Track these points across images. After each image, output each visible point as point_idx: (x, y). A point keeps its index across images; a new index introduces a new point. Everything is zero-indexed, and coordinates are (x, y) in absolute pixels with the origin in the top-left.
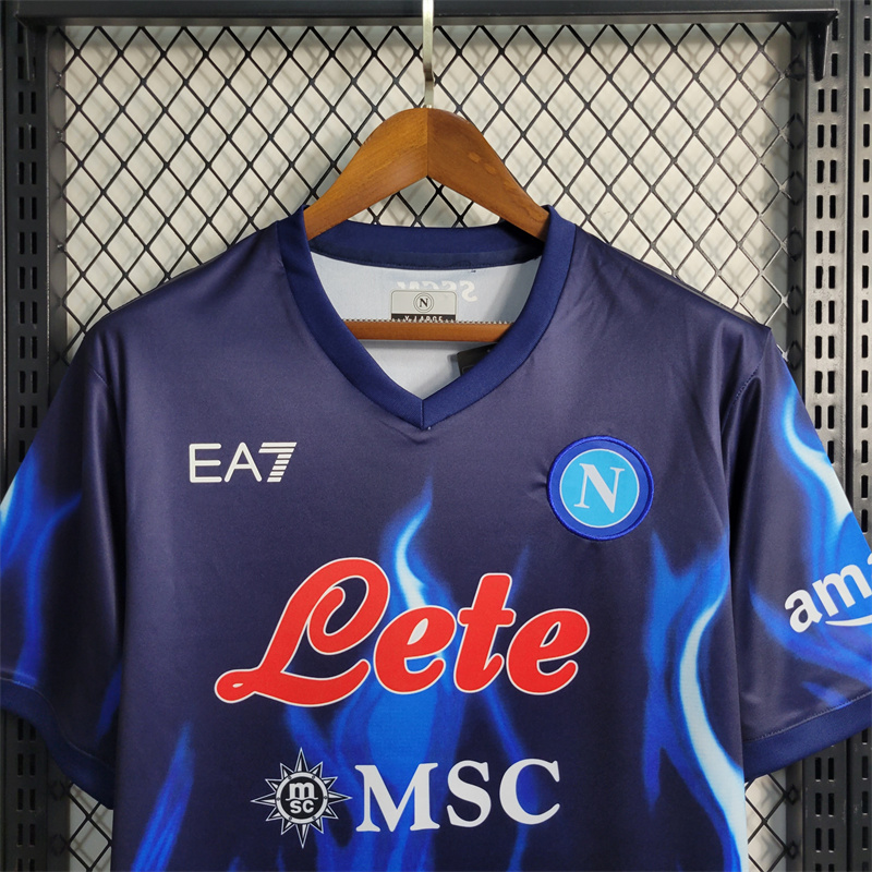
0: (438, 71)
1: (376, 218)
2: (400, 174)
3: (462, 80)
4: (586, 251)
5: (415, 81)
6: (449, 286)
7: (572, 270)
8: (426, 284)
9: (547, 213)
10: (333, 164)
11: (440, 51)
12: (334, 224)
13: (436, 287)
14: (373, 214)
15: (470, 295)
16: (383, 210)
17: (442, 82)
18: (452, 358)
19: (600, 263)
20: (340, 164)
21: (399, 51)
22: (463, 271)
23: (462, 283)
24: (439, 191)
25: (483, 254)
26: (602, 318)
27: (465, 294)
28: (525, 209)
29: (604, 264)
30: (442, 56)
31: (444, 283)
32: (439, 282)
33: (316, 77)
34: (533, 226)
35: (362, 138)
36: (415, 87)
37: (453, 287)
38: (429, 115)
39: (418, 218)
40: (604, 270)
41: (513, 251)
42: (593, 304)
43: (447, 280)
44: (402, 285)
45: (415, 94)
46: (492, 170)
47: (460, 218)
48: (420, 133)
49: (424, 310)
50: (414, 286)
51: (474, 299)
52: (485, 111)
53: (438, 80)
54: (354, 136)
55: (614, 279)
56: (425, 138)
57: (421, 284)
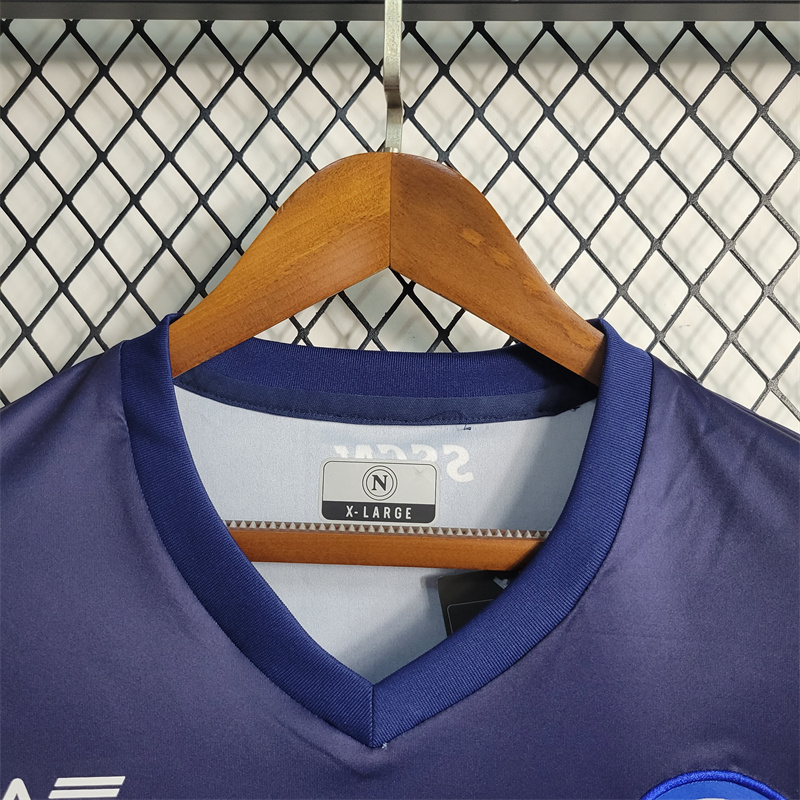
0: (409, 100)
1: (303, 333)
2: (342, 262)
3: (447, 115)
4: (673, 404)
5: (373, 117)
6: (424, 454)
7: (651, 439)
8: (383, 449)
9: (602, 335)
10: (235, 244)
11: (413, 71)
12: (223, 348)
13: (401, 456)
14: (297, 325)
15: (461, 471)
16: (316, 319)
17: (417, 116)
18: (429, 583)
19: (702, 427)
20: (245, 244)
21: (348, 70)
22: (450, 428)
23: (448, 449)
24: (408, 290)
25: (484, 400)
26: (710, 533)
27: (451, 469)
28: (561, 326)
29: (710, 429)
30: (416, 77)
31: (416, 449)
32: (406, 447)
33: (212, 106)
34: (576, 356)
35: (282, 201)
37: (432, 455)
38: (394, 165)
39: (372, 334)
40: (710, 441)
41: (538, 396)
42: (691, 503)
43: (421, 442)
44: (342, 452)
45: (372, 135)
46: (503, 259)
47: (444, 334)
48: (377, 195)
49: (379, 495)
50: (363, 453)
51: (469, 477)
52: (483, 164)
53: (410, 114)
54: (271, 200)
55: (731, 459)
56: (386, 203)
57: (375, 450)
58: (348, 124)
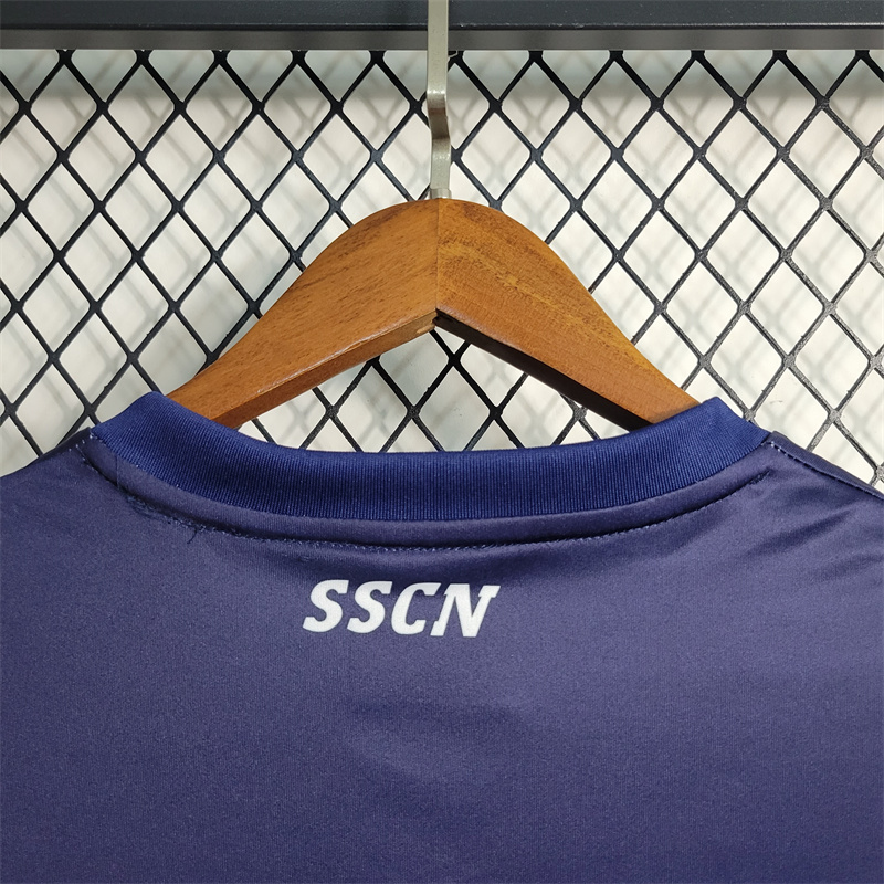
1: (331, 411)
3: (499, 158)
10: (253, 307)
14: (325, 402)
17: (464, 159)
20: (264, 307)
21: (384, 107)
24: (454, 361)
33: (226, 148)
35: (308, 258)
36: (411, 169)
39: (413, 412)
45: (413, 181)
47: (496, 413)
52: (541, 214)
53: (456, 157)
54: (295, 256)
58: (384, 169)
